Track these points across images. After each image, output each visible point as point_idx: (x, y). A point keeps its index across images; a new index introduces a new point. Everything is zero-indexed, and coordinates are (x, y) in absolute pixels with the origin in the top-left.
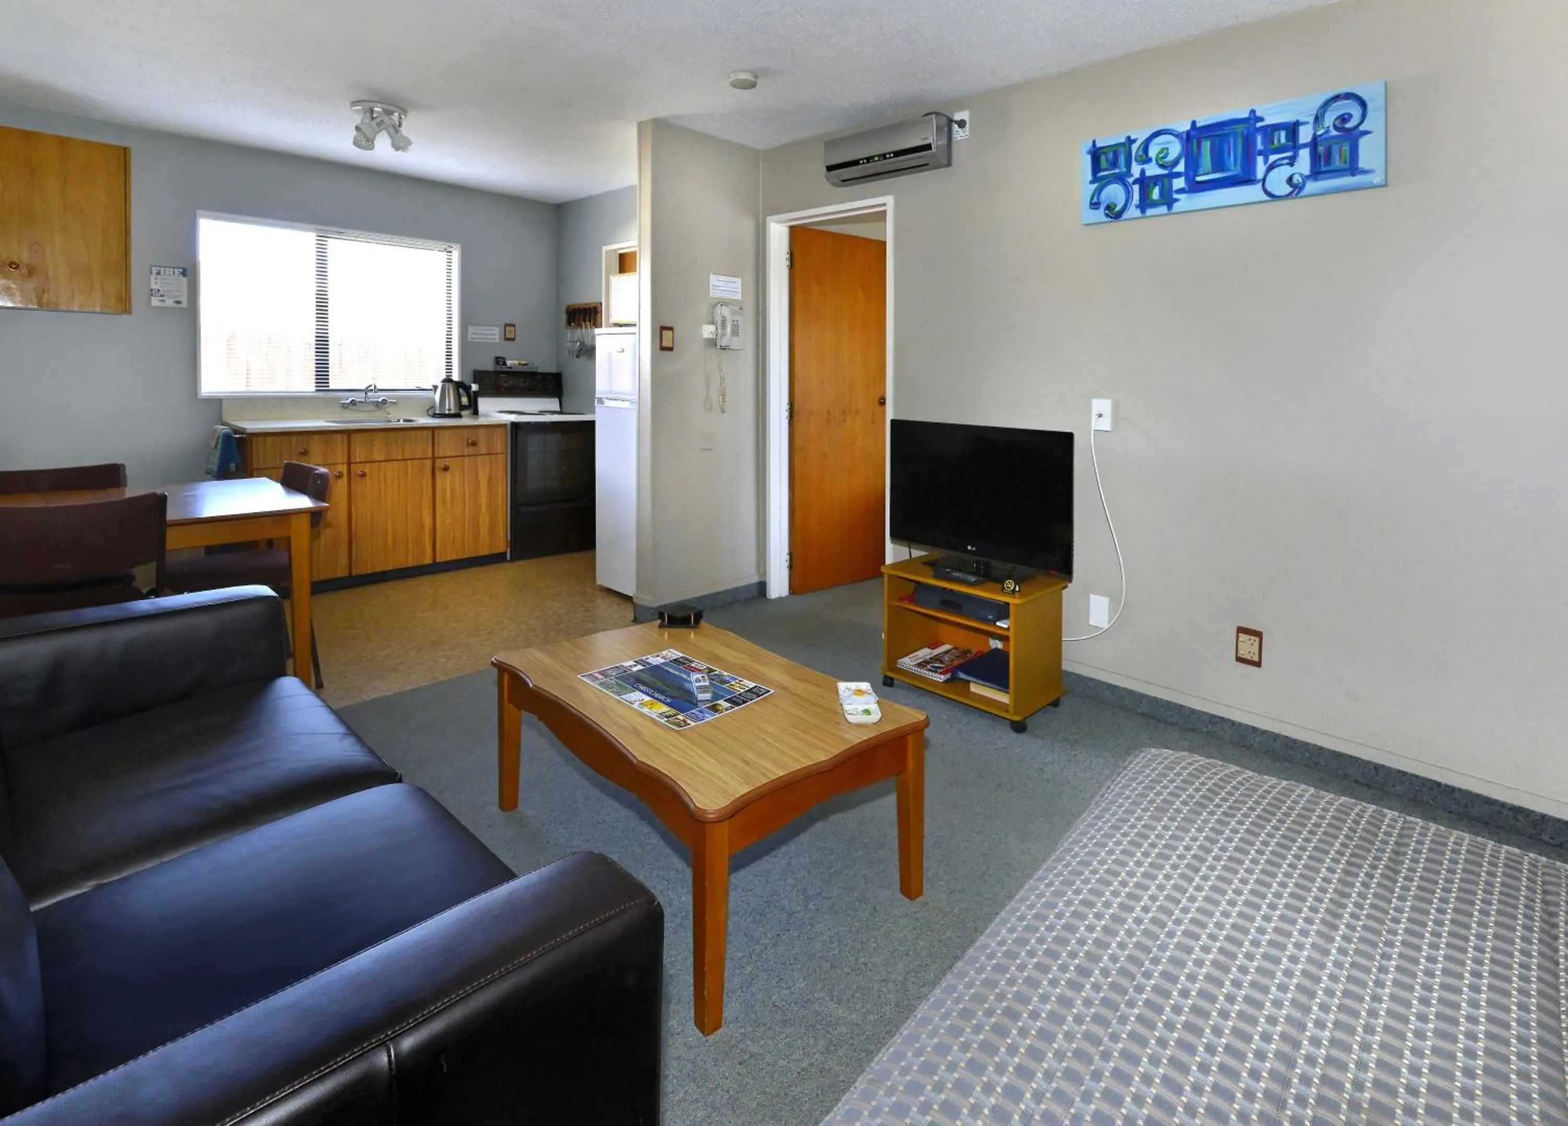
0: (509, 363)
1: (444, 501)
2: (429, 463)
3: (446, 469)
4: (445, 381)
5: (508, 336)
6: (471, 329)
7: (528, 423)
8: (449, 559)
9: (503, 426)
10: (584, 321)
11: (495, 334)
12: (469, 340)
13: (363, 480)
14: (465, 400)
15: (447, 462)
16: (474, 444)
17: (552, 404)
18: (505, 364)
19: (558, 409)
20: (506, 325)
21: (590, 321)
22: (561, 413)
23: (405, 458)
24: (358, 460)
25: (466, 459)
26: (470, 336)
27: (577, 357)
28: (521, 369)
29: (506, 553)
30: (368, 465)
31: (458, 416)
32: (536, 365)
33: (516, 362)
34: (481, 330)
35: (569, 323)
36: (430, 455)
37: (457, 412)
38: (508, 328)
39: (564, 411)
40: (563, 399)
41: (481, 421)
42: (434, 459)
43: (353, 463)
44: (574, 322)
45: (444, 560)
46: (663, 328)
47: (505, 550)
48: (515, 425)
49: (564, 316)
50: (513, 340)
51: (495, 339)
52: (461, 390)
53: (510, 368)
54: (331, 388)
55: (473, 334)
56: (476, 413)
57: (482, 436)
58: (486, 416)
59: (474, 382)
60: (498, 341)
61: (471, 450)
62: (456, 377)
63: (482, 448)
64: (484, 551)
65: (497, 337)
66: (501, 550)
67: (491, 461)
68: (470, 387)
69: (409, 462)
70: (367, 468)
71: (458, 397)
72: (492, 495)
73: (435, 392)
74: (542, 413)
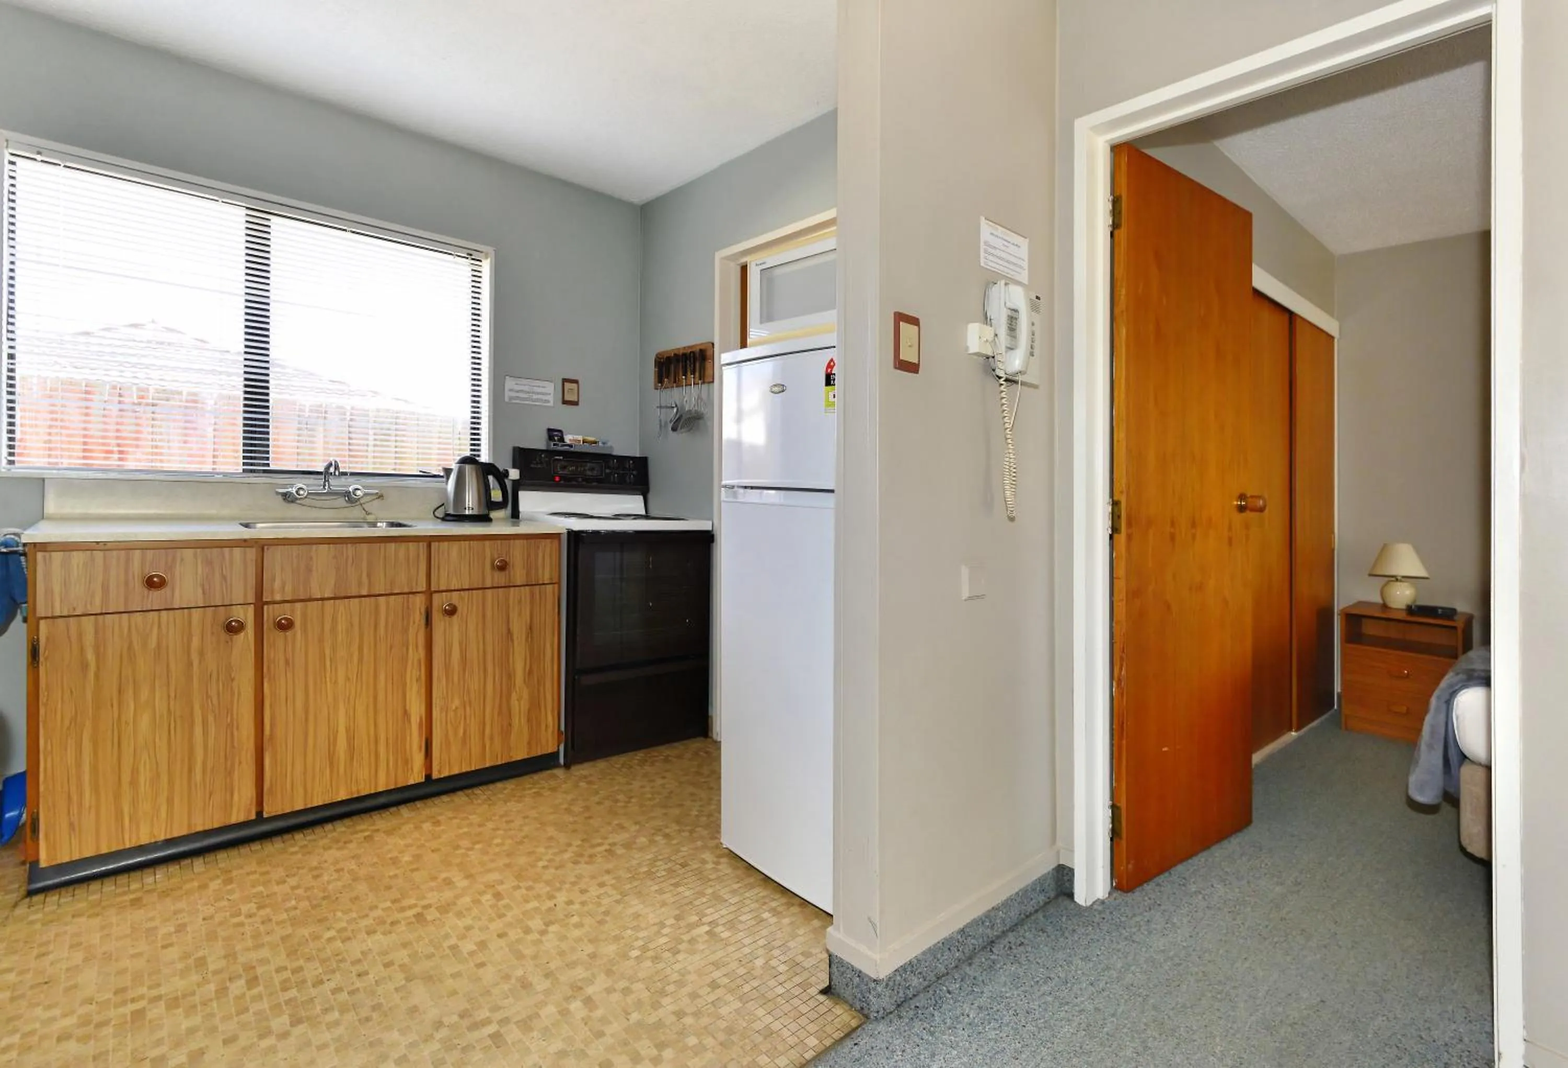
0: (568, 438)
1: (447, 666)
2: (419, 602)
3: (451, 611)
4: (465, 461)
5: (568, 397)
6: (510, 383)
7: (596, 533)
8: (456, 771)
9: (555, 536)
10: (685, 374)
11: (548, 392)
12: (507, 399)
13: (289, 633)
14: (497, 495)
15: (455, 598)
16: (503, 567)
17: (633, 503)
18: (562, 439)
19: (643, 513)
20: (565, 381)
21: (693, 373)
22: (647, 517)
23: (373, 592)
24: (278, 598)
25: (489, 592)
26: (507, 394)
27: (674, 429)
28: (587, 449)
29: (558, 753)
30: (298, 605)
31: (483, 518)
32: (609, 444)
33: (580, 438)
34: (524, 385)
35: (660, 379)
36: (422, 586)
37: (484, 511)
38: (567, 385)
39: (652, 513)
40: (650, 496)
41: (522, 529)
42: (429, 593)
43: (267, 603)
44: (667, 377)
45: (445, 774)
46: (900, 317)
47: (556, 750)
48: (574, 536)
49: (651, 371)
50: (575, 403)
51: (548, 401)
52: (491, 478)
53: (571, 446)
54: (272, 467)
55: (511, 390)
56: (515, 514)
57: (517, 553)
58: (531, 520)
59: (514, 467)
60: (551, 404)
61: (500, 578)
62: (484, 458)
63: (518, 574)
64: (520, 754)
65: (550, 398)
66: (551, 749)
67: (532, 595)
68: (506, 474)
69: (382, 599)
70: (297, 613)
71: (485, 490)
72: (534, 656)
73: (448, 479)
74: (617, 517)
